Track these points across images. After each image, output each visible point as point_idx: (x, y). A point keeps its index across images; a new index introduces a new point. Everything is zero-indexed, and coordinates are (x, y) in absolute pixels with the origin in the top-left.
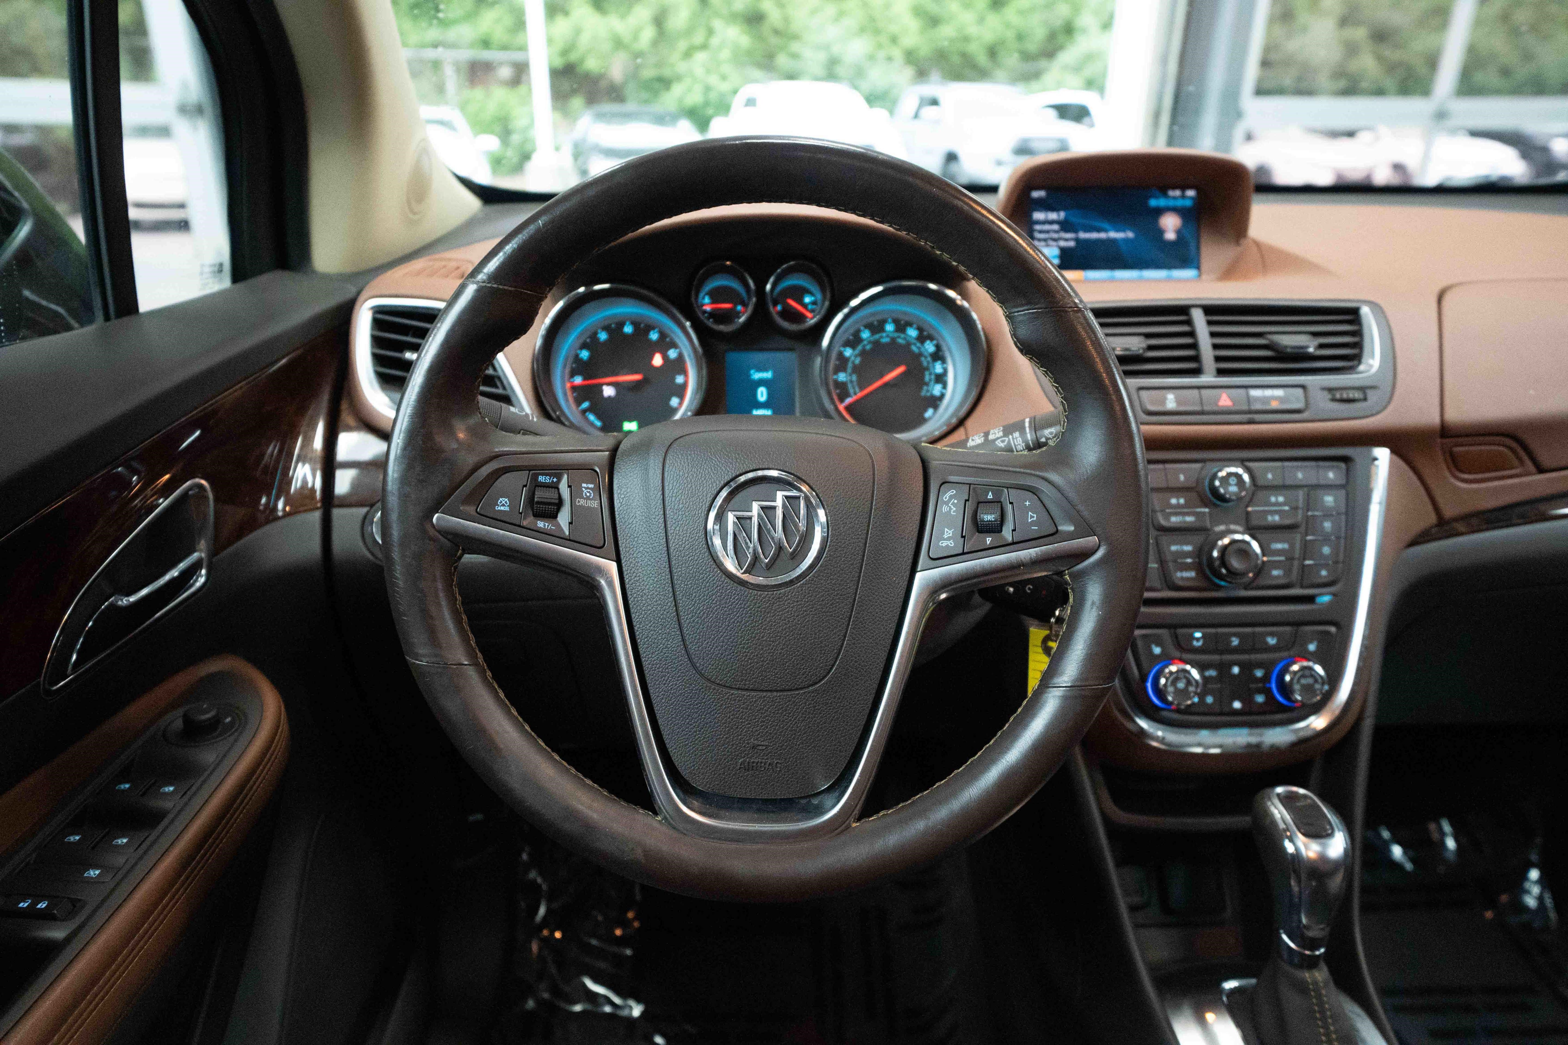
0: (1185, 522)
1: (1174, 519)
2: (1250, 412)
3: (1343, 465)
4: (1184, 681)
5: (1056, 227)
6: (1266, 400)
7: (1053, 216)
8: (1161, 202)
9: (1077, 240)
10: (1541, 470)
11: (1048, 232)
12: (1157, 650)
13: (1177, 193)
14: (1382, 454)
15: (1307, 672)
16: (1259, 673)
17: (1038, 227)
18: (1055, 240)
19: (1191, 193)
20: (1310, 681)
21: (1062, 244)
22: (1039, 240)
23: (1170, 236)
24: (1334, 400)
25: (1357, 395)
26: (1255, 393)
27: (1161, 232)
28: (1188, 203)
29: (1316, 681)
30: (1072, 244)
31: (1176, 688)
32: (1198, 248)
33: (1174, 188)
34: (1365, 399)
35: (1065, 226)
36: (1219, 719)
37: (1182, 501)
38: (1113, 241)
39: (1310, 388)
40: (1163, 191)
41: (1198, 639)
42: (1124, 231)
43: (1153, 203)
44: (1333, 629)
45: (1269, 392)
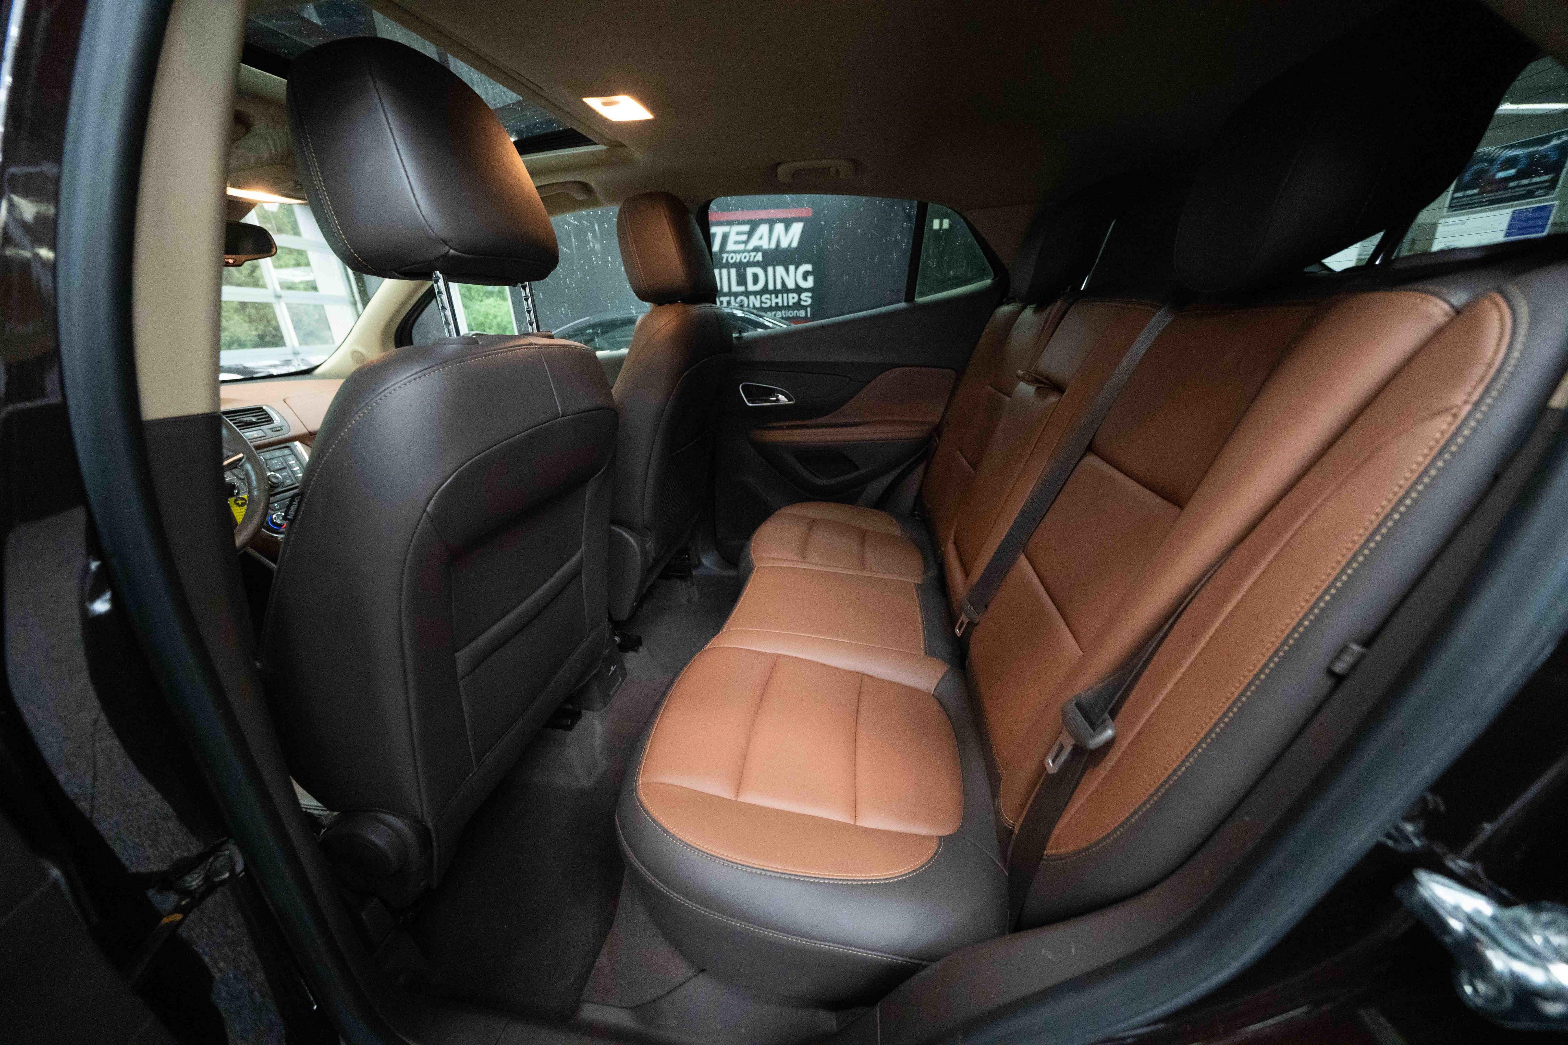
3: (287, 449)
14: (297, 443)
24: (273, 431)
25: (279, 429)
26: (251, 433)
39: (266, 430)
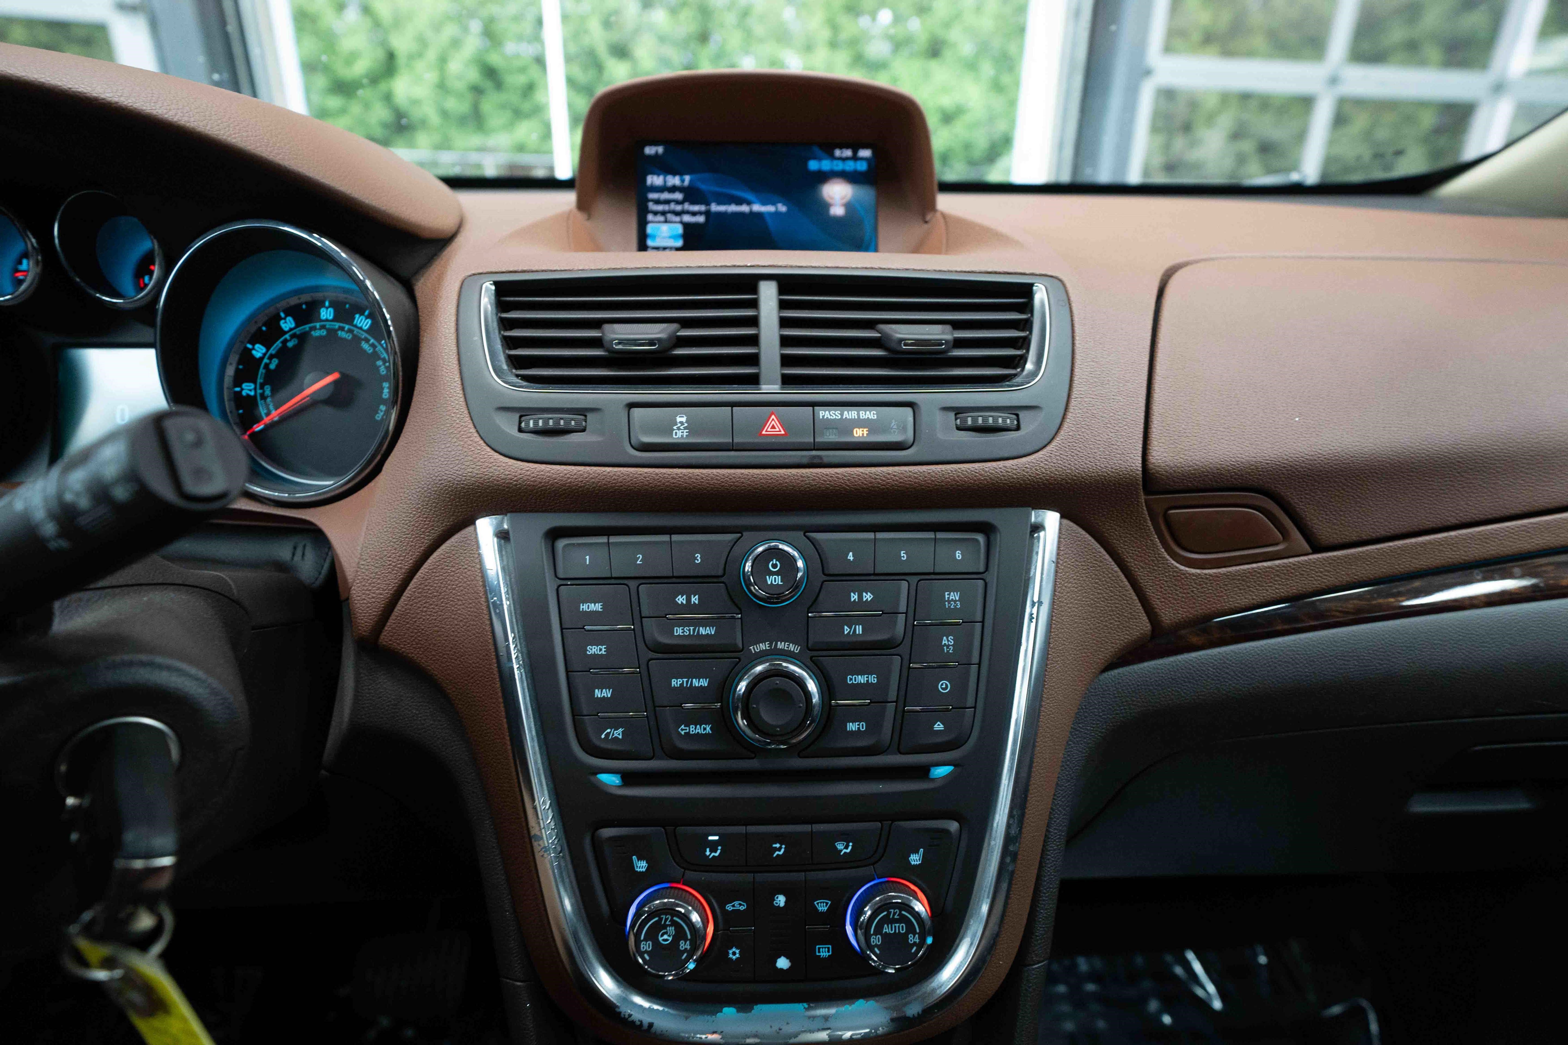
0: (699, 636)
1: (678, 631)
2: (816, 447)
3: (981, 538)
4: (671, 930)
5: (679, 196)
6: (848, 426)
7: (674, 181)
8: (826, 165)
9: (707, 213)
10: (1317, 548)
11: (667, 202)
12: (641, 866)
13: (848, 153)
14: (1051, 520)
15: (895, 913)
16: (822, 906)
17: (652, 196)
18: (677, 214)
19: (865, 153)
20: (901, 928)
21: (687, 218)
22: (655, 213)
23: (838, 211)
24: (961, 427)
25: (1003, 420)
26: (824, 414)
27: (825, 206)
28: (862, 166)
29: (911, 929)
30: (701, 219)
31: (656, 943)
32: (875, 229)
33: (842, 146)
34: (1018, 428)
35: (691, 195)
36: (751, 987)
37: (695, 599)
38: (759, 215)
39: (924, 409)
40: (828, 150)
41: (713, 846)
42: (774, 204)
43: (813, 165)
44: (953, 826)
45: (851, 414)
